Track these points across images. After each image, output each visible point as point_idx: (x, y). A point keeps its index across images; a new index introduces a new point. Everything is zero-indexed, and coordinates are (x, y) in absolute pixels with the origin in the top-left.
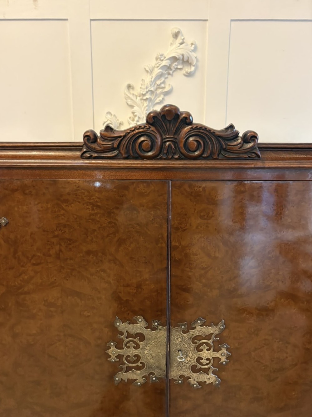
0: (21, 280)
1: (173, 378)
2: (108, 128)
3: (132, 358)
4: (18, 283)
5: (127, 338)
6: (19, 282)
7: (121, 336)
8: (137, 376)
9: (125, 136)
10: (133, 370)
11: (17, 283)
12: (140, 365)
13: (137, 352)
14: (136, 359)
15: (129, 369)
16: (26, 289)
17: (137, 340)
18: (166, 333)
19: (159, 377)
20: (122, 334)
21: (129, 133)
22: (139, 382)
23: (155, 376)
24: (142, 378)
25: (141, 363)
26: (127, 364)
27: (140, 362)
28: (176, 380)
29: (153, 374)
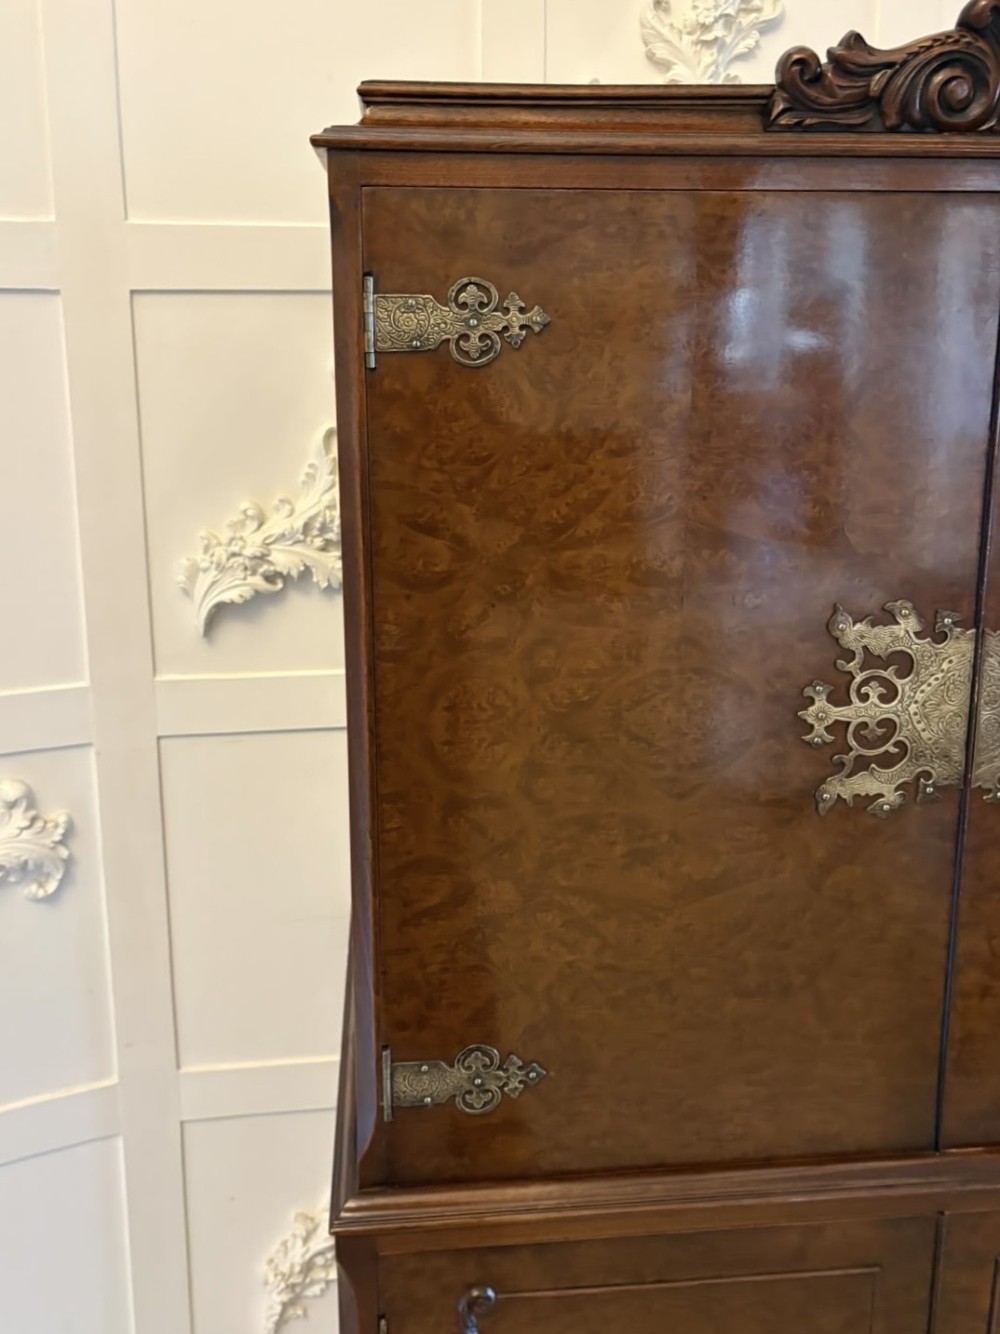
0: (567, 504)
1: (980, 786)
2: (855, 40)
3: (873, 730)
4: (558, 513)
5: (862, 669)
6: (564, 510)
7: (849, 662)
8: (881, 786)
9: (904, 63)
10: (873, 768)
11: (555, 515)
12: (894, 750)
13: (887, 710)
14: (885, 734)
15: (862, 764)
16: (580, 532)
17: (888, 674)
18: (971, 646)
19: (945, 783)
20: (850, 655)
21: (916, 54)
22: (887, 804)
23: (934, 783)
24: (897, 789)
25: (896, 744)
26: (857, 750)
27: (893, 741)
28: (989, 791)
29: (928, 775)
